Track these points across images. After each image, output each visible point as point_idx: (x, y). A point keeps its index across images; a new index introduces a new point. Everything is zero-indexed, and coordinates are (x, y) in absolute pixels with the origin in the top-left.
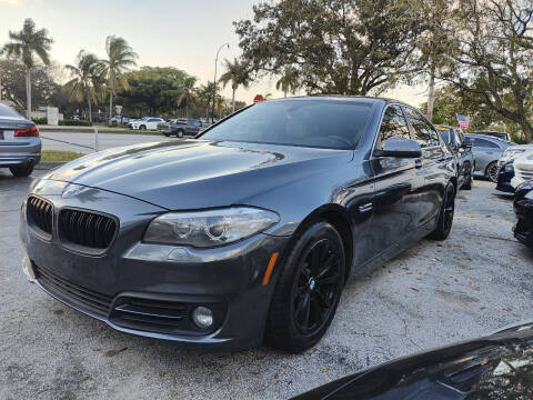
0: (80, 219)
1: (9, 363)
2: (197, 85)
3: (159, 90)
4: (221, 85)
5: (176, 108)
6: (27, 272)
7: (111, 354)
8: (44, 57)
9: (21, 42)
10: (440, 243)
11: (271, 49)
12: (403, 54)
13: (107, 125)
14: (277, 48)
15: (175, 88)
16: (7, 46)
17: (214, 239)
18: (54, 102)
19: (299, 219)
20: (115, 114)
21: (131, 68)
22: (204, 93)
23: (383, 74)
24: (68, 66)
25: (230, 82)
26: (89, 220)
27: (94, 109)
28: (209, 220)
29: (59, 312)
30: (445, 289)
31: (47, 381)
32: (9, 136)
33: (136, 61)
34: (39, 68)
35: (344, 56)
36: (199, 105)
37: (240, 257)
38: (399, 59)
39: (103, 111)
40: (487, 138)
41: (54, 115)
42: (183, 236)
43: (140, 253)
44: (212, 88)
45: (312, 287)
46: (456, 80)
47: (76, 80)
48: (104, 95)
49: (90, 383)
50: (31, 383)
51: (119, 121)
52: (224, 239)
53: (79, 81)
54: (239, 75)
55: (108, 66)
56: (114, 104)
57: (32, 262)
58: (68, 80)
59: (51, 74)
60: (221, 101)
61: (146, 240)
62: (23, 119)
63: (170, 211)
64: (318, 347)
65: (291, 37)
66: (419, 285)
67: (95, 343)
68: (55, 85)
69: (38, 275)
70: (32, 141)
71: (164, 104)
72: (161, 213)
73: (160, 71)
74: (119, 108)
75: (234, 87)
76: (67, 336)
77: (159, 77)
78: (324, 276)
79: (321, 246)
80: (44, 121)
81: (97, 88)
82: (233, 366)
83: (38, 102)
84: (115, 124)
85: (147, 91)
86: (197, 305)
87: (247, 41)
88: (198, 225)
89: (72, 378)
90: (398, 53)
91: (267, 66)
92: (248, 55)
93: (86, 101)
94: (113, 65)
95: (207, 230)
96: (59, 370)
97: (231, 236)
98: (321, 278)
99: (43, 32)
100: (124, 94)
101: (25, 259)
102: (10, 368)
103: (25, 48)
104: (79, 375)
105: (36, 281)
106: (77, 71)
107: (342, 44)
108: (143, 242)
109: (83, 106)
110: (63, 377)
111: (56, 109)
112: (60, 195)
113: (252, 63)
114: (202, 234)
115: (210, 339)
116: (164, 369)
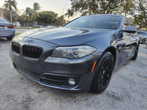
0: (30, 49)
1: (7, 94)
2: (58, 16)
3: (47, 18)
4: (65, 16)
5: (52, 23)
6: (12, 66)
7: (39, 92)
8: (15, 8)
9: (8, 3)
10: (134, 61)
11: (80, 5)
12: (118, 7)
13: (33, 27)
14: (82, 5)
15: (52, 17)
16: (5, 4)
17: (75, 56)
18: (18, 21)
19: (103, 50)
20: (35, 24)
21: (40, 11)
22: (60, 18)
23: (112, 13)
25: (68, 15)
26: (33, 49)
27: (29, 23)
28: (73, 49)
29: (22, 79)
30: (139, 74)
31: (20, 100)
32: (6, 28)
33: (41, 9)
34: (14, 11)
35: (101, 7)
36: (59, 22)
37: (83, 63)
38: (117, 8)
39: (32, 23)
40: (143, 32)
41: (18, 24)
42: (64, 55)
43: (50, 60)
44: (62, 17)
45: (104, 73)
46: (134, 15)
48: (32, 19)
49: (33, 102)
50: (15, 101)
51: (36, 26)
52: (78, 56)
53: (25, 14)
54: (70, 13)
55: (33, 10)
56: (35, 21)
57: (13, 63)
58: (22, 14)
59: (17, 13)
60: (65, 21)
61: (52, 56)
62: (10, 23)
63: (60, 46)
64: (105, 91)
65: (86, 2)
66: (131, 73)
67: (34, 88)
68: (18, 16)
69: (15, 67)
70: (12, 30)
71: (49, 21)
72: (57, 47)
73: (48, 12)
74: (36, 22)
75: (69, 17)
76: (25, 86)
77: (47, 13)
78: (108, 69)
79: (108, 60)
80: (16, 26)
81: (30, 17)
82: (79, 97)
83: (14, 21)
84: (35, 27)
85: (44, 18)
86: (69, 78)
87: (73, 3)
88: (69, 51)
89: (27, 100)
90: (117, 7)
91: (79, 10)
92: (73, 7)
93: (27, 20)
94: (35, 10)
95: (72, 53)
96: (23, 97)
97: (81, 55)
98: (106, 70)
101: (11, 62)
102: (8, 96)
103: (10, 5)
104: (30, 99)
105: (15, 69)
106: (25, 12)
107: (100, 4)
108: (51, 57)
109: (26, 22)
110: (25, 100)
111: (19, 23)
112: (23, 41)
113: (75, 9)
114: (70, 54)
115: (73, 89)
116: (57, 97)
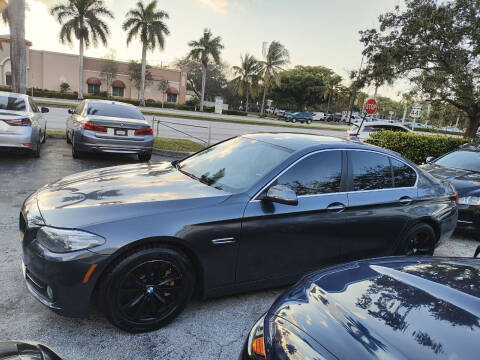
3: (307, 86)
9: (201, 48)
15: (322, 85)
20: (266, 107)
24: (234, 67)
27: (253, 101)
39: (260, 103)
41: (220, 105)
47: (240, 77)
48: (260, 90)
53: (242, 78)
55: (265, 66)
56: (266, 98)
58: (233, 78)
59: (224, 72)
63: (46, 225)
68: (226, 80)
70: (147, 138)
71: (308, 98)
73: (310, 70)
74: (270, 102)
77: (308, 75)
80: (211, 110)
81: (255, 85)
85: (295, 87)
87: (371, 48)
93: (244, 95)
94: (269, 65)
99: (217, 40)
100: (277, 90)
103: (204, 52)
106: (241, 71)
111: (222, 102)
115: (50, 305)
